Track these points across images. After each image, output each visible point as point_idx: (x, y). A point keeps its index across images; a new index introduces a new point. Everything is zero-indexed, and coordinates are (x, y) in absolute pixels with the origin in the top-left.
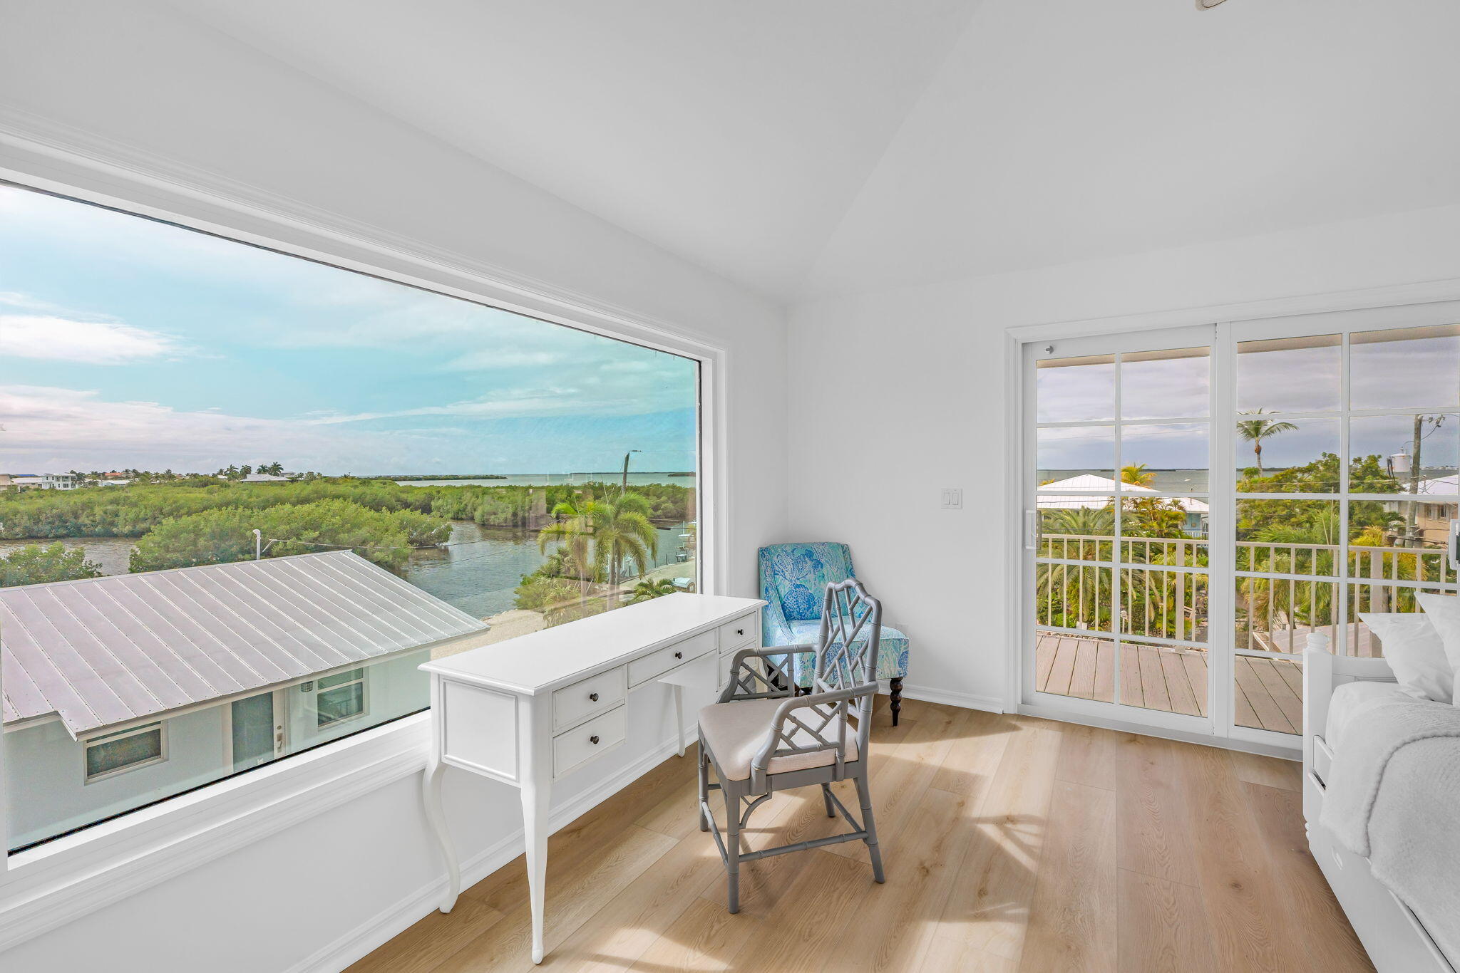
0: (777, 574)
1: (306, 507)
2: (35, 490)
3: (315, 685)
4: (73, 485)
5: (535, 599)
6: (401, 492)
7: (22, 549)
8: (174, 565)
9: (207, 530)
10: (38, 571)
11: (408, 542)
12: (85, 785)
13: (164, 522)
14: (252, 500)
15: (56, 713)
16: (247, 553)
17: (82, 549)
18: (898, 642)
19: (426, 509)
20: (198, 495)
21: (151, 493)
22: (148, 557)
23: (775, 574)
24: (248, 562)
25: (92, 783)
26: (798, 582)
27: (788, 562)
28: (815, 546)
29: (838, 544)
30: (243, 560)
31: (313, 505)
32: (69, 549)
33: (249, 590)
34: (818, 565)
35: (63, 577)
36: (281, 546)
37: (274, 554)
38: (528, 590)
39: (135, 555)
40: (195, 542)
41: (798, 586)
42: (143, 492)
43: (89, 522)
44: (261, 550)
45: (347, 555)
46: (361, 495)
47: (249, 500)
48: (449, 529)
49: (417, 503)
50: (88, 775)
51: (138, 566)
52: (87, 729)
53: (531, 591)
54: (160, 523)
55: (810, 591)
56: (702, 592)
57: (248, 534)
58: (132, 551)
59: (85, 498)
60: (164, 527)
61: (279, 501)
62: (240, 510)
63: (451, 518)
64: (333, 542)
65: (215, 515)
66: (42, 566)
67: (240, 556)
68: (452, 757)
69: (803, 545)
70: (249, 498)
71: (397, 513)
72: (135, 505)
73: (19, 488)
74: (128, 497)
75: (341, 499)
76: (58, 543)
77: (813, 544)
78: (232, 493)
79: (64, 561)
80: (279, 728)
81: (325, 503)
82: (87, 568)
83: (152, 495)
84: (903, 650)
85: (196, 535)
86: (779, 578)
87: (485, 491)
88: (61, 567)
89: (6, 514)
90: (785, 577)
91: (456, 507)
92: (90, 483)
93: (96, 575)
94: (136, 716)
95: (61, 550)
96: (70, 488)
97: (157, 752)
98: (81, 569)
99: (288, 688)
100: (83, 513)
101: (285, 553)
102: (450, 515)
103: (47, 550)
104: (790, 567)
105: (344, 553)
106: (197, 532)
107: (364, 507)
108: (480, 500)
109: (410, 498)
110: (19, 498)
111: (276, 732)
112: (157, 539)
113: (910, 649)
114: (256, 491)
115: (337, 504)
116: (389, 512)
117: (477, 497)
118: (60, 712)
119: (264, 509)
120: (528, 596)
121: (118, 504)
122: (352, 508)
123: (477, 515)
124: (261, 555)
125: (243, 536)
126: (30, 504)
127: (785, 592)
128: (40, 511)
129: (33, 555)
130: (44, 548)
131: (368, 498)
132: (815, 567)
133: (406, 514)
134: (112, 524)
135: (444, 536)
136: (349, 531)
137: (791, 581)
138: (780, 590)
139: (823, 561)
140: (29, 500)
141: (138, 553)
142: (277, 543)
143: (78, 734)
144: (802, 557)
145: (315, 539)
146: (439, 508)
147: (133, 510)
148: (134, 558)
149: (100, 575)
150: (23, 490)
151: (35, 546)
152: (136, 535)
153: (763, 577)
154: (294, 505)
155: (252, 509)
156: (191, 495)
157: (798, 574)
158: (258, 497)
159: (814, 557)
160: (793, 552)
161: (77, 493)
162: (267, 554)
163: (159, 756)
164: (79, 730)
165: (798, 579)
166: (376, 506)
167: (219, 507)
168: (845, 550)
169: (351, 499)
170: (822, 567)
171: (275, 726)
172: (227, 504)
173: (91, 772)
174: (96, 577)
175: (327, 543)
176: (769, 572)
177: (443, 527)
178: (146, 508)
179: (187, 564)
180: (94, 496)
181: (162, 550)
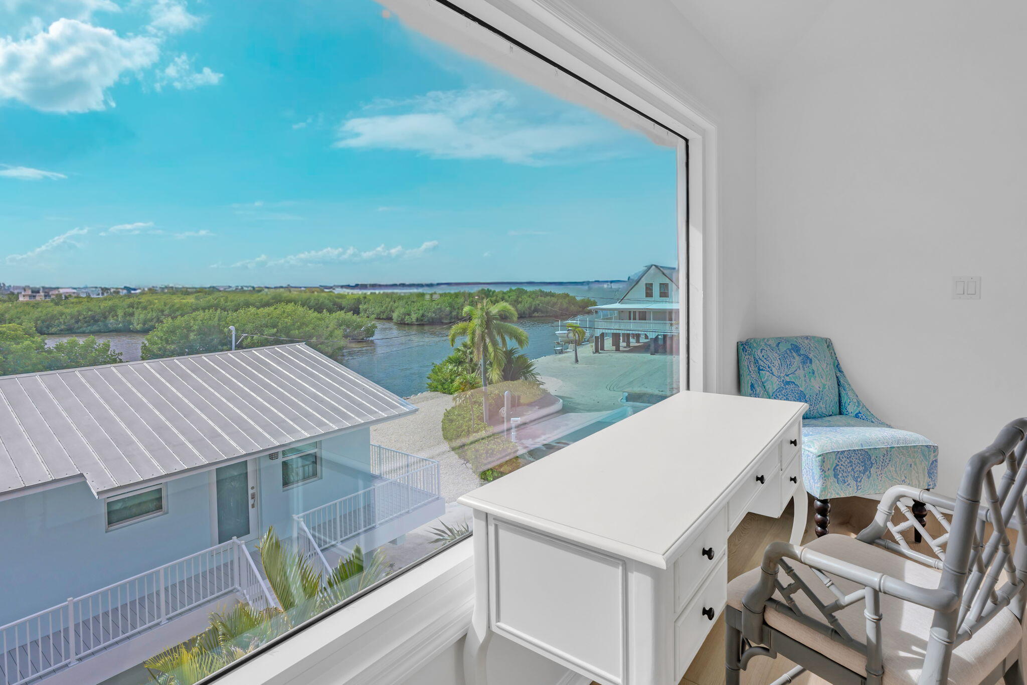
0: (762, 370)
1: (267, 310)
2: (75, 297)
3: (280, 455)
4: (103, 294)
5: (444, 383)
6: (336, 298)
7: (65, 340)
8: (173, 354)
9: (195, 327)
10: (77, 358)
11: (343, 337)
12: (106, 532)
13: (165, 321)
14: (229, 304)
15: (81, 475)
16: (225, 345)
17: (109, 342)
18: (926, 449)
19: (356, 311)
20: (189, 301)
21: (156, 299)
22: (155, 348)
23: (759, 369)
24: (226, 352)
25: (111, 531)
26: (788, 379)
27: (774, 356)
28: (800, 340)
29: (822, 339)
30: (222, 351)
31: (272, 308)
32: (100, 341)
33: (228, 375)
34: (807, 360)
35: (94, 363)
36: (249, 340)
37: (244, 346)
38: (438, 376)
39: (145, 346)
40: (187, 337)
41: (788, 383)
42: (150, 298)
43: (114, 321)
44: (236, 342)
45: (301, 346)
46: (307, 300)
47: (226, 304)
48: (374, 327)
49: (349, 307)
50: (108, 524)
51: (148, 355)
52: (106, 489)
53: (440, 377)
54: (162, 322)
55: (800, 389)
56: (688, 388)
57: (226, 330)
58: (143, 343)
59: (110, 303)
60: (164, 325)
61: (247, 305)
62: (219, 311)
63: (375, 318)
64: (288, 336)
65: (200, 315)
66: (80, 354)
67: (220, 347)
68: (506, 627)
69: (787, 340)
70: (225, 303)
71: (334, 314)
72: (145, 308)
73: (63, 296)
74: (140, 303)
75: (293, 303)
76: (92, 337)
77: (796, 338)
78: (213, 299)
79: (96, 350)
80: (253, 488)
81: (281, 307)
82: (112, 356)
83: (156, 301)
84: (932, 459)
85: (188, 331)
86: (765, 374)
87: (400, 298)
88: (93, 354)
89: (55, 315)
90: (772, 374)
91: (378, 310)
92: (114, 292)
93: (118, 360)
94: (142, 479)
95: (93, 342)
96: (100, 296)
97: (160, 508)
98: (108, 356)
99: (259, 458)
100: (110, 314)
101: (253, 345)
102: (374, 316)
103: (84, 342)
104: (777, 363)
105: (299, 345)
106: (189, 329)
107: (310, 310)
108: (396, 304)
109: (344, 303)
110: (63, 303)
111: (250, 492)
112: (160, 334)
113: (940, 458)
114: (230, 297)
115: (290, 307)
116: (329, 314)
117: (395, 302)
118: (85, 474)
119: (236, 310)
120: (439, 381)
121: (133, 308)
122: (301, 309)
123: (395, 316)
124: (235, 347)
125: (221, 332)
126: (73, 307)
127: (774, 389)
128: (79, 313)
129: (74, 344)
130: (81, 341)
131: (312, 303)
132: (804, 363)
133: (341, 314)
134: (130, 323)
135: (370, 332)
136: (299, 328)
137: (779, 377)
138: (767, 387)
139: (811, 356)
140: (71, 305)
141: (147, 345)
142: (246, 338)
143: (98, 493)
144: (788, 352)
145: (273, 335)
146: (365, 311)
147: (144, 312)
148: (144, 347)
149: (121, 361)
150: (66, 298)
151: (75, 338)
152: (145, 331)
153: (744, 372)
154: (258, 308)
155: (228, 311)
156: (184, 301)
157: (786, 370)
158: (232, 301)
159: (802, 352)
160: (778, 345)
161: (105, 299)
162: (240, 347)
163: (161, 510)
164: (99, 490)
165: (788, 376)
166: (319, 308)
167: (204, 309)
168: (829, 344)
169: (300, 303)
170: (811, 362)
171: (250, 487)
172: (209, 308)
173: (110, 523)
174: (119, 362)
175: (284, 338)
176: (753, 368)
177: (369, 325)
178: (152, 311)
179: (181, 354)
180: (116, 301)
181: (164, 343)
